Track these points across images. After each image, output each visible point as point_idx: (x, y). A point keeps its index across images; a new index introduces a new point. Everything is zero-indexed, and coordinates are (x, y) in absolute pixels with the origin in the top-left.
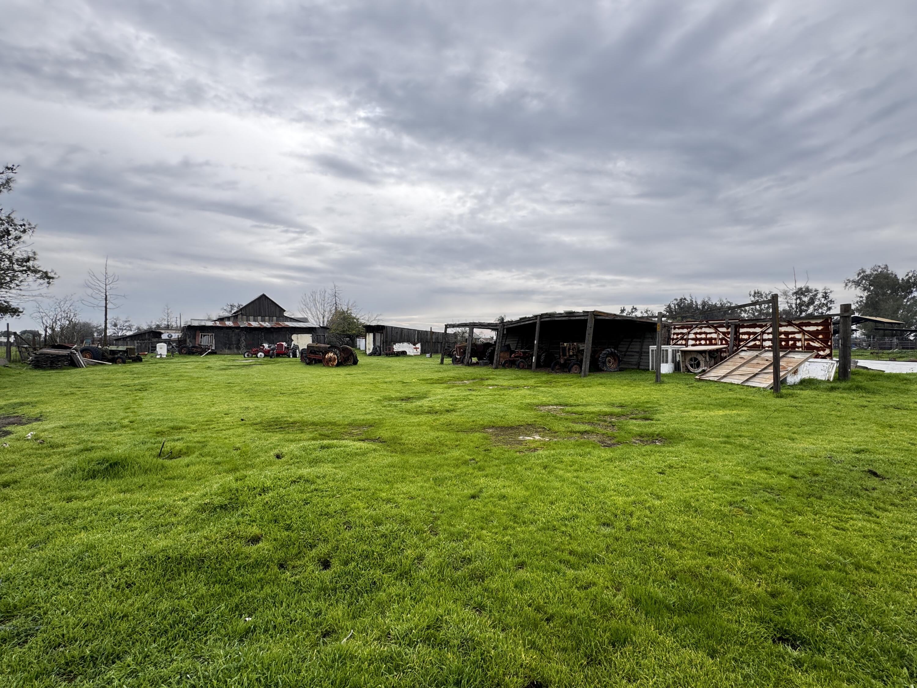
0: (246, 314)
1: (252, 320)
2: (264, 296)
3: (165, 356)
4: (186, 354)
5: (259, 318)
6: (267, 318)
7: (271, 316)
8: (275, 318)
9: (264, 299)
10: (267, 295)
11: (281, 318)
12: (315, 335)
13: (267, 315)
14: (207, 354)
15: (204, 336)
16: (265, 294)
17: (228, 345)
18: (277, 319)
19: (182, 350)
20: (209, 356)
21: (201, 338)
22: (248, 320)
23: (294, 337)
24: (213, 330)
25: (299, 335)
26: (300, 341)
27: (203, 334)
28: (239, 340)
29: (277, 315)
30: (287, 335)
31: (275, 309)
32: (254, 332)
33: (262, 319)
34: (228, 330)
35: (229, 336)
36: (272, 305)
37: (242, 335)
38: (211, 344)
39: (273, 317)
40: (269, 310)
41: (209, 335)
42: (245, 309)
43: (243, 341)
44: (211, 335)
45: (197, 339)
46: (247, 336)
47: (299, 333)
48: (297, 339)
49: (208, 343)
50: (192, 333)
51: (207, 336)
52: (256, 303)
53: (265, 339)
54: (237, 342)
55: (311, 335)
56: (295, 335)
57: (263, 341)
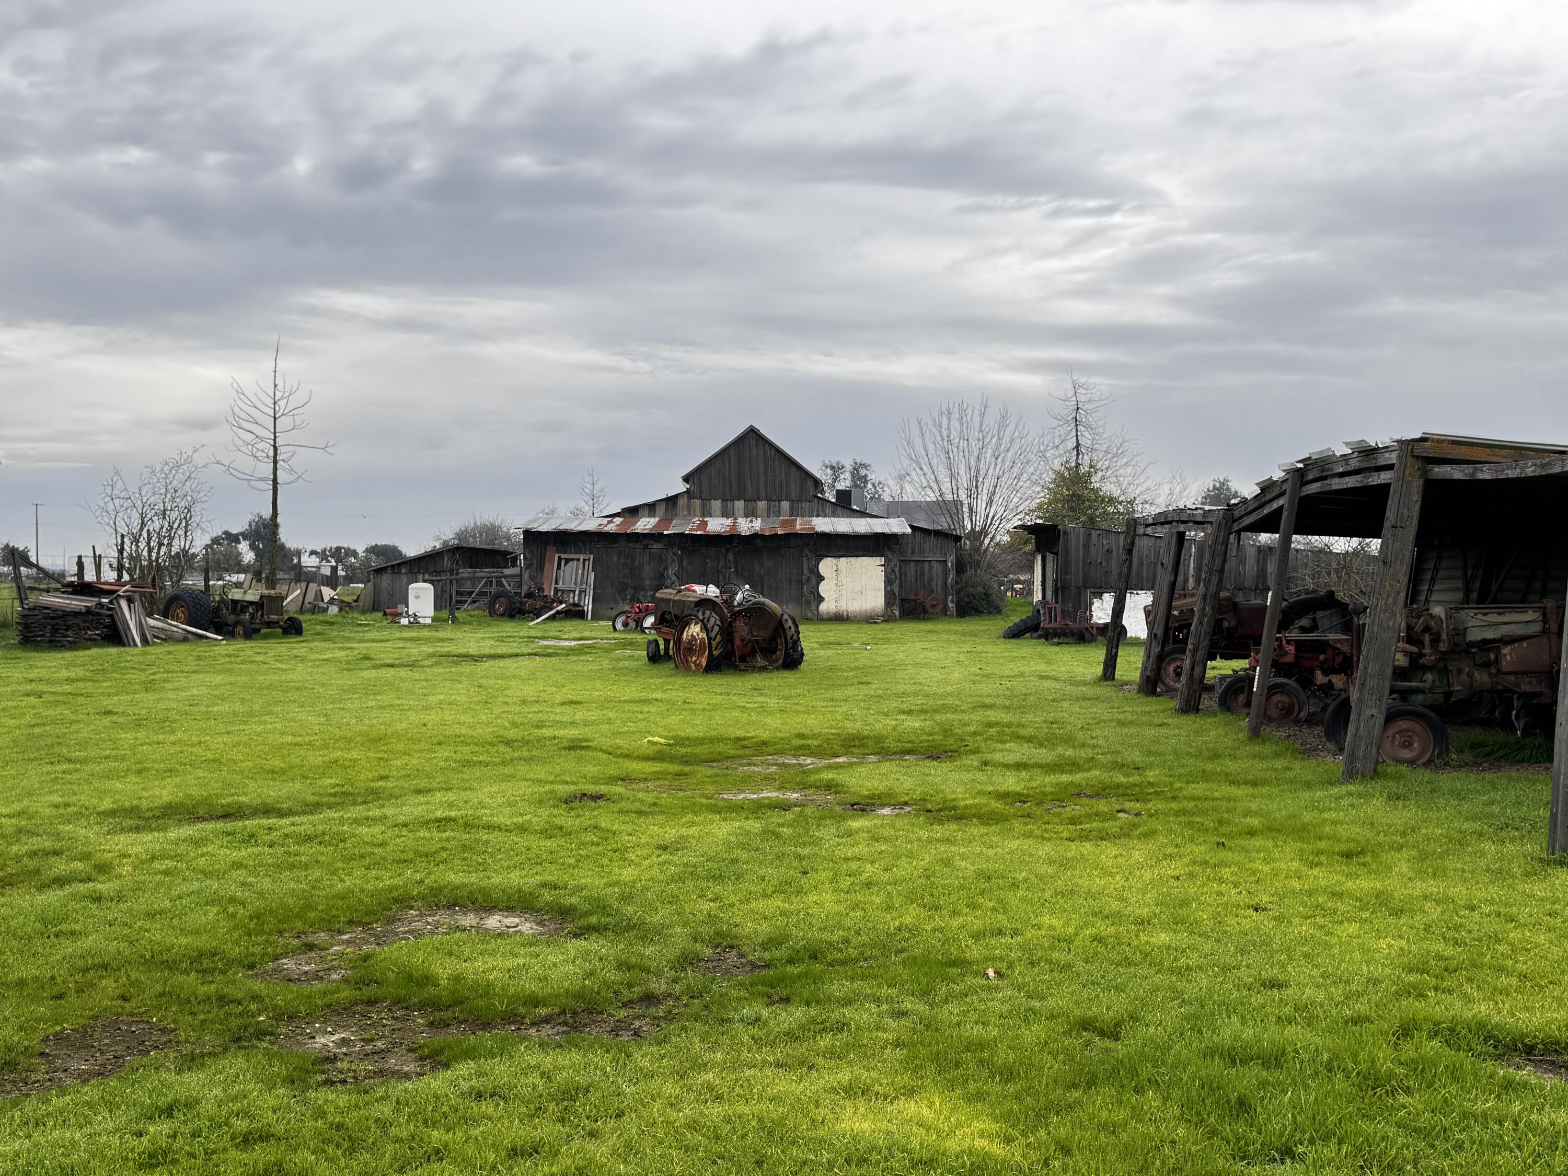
0: (701, 492)
1: (719, 512)
2: (752, 436)
3: (429, 621)
4: (502, 615)
5: (740, 505)
6: (762, 504)
7: (773, 498)
8: (785, 505)
9: (753, 443)
10: (764, 431)
11: (806, 505)
12: (895, 561)
13: (763, 494)
14: (553, 618)
15: (567, 561)
16: (757, 426)
17: (630, 592)
18: (792, 509)
19: (494, 604)
20: (556, 625)
21: (559, 568)
22: (706, 512)
23: (826, 566)
24: (590, 542)
25: (843, 560)
26: (844, 582)
27: (563, 556)
28: (662, 575)
29: (793, 494)
30: (805, 559)
31: (786, 474)
32: (704, 551)
33: (746, 507)
34: (631, 545)
35: (633, 562)
36: (777, 463)
37: (670, 561)
38: (584, 586)
39: (780, 502)
40: (769, 479)
41: (578, 560)
42: (699, 479)
43: (674, 578)
44: (584, 560)
45: (546, 572)
46: (685, 564)
47: (841, 553)
48: (835, 573)
49: (575, 584)
50: (535, 552)
51: (575, 562)
52: (729, 458)
53: (736, 571)
54: (654, 582)
55: (880, 561)
56: (829, 559)
57: (729, 580)
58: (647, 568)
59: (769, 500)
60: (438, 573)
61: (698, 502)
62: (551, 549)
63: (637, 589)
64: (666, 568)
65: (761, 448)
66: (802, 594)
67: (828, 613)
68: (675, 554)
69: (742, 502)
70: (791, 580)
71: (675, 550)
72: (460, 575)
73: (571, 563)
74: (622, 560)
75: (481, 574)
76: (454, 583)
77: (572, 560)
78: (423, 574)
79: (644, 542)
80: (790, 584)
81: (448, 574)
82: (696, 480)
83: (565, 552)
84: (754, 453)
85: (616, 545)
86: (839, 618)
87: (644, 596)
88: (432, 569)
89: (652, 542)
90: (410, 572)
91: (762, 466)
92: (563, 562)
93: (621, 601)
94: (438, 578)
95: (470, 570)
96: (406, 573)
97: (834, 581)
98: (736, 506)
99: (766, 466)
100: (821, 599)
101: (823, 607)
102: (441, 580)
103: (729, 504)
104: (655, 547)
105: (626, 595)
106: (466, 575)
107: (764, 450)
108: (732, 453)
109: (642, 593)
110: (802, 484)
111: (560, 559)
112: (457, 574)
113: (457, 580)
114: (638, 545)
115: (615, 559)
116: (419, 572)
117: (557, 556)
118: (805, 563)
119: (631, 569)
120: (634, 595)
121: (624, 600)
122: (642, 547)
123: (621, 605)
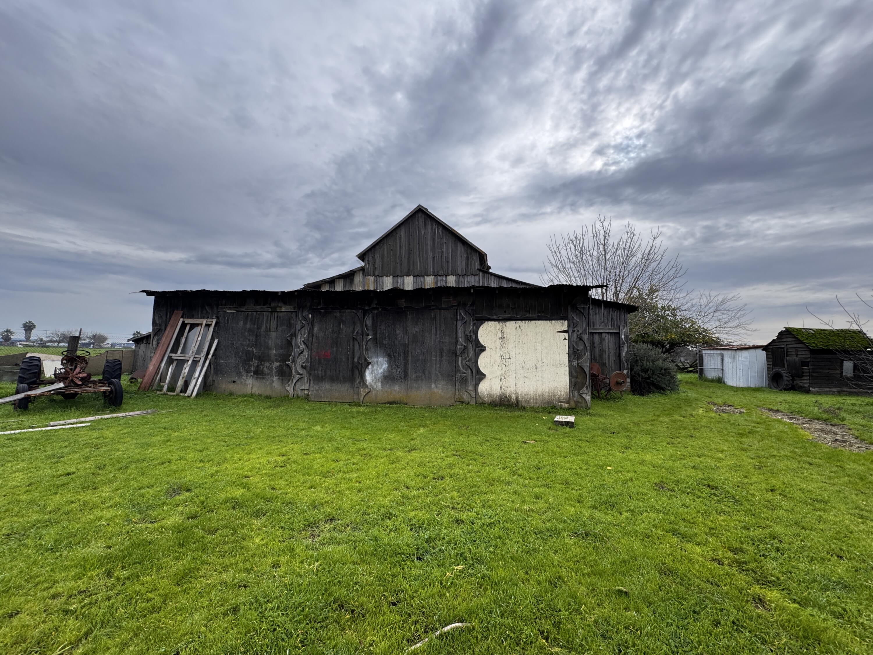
5: (409, 280)
6: (430, 279)
7: (440, 274)
8: (452, 279)
9: (421, 222)
11: (471, 279)
12: (584, 326)
15: (193, 326)
18: (458, 283)
23: (488, 332)
24: (217, 306)
26: (513, 354)
27: (187, 321)
29: (459, 269)
30: (459, 323)
31: (452, 250)
32: (338, 314)
33: (415, 280)
34: (258, 308)
36: (444, 241)
37: (298, 327)
38: (200, 355)
39: (446, 276)
41: (201, 325)
42: (373, 257)
43: (302, 346)
44: (207, 325)
46: (316, 329)
48: (499, 342)
52: (400, 238)
53: (375, 339)
54: (281, 351)
55: (564, 325)
56: (491, 323)
57: (366, 350)
58: (273, 334)
59: (436, 275)
61: (371, 278)
62: (177, 314)
63: (262, 359)
64: (294, 335)
65: (429, 227)
66: (456, 369)
67: (490, 395)
68: (305, 318)
69: (411, 277)
70: (441, 350)
71: (305, 313)
77: (197, 325)
79: (273, 305)
80: (441, 356)
82: (370, 258)
83: (192, 317)
84: (423, 232)
85: (243, 309)
86: (504, 403)
87: (268, 368)
89: (281, 304)
91: (430, 242)
92: (188, 328)
93: (244, 373)
97: (499, 353)
98: (406, 282)
99: (434, 243)
100: (480, 376)
101: (484, 387)
103: (400, 279)
104: (283, 309)
105: (250, 366)
107: (432, 229)
109: (267, 364)
110: (467, 258)
111: (183, 323)
114: (265, 308)
115: (241, 323)
117: (181, 320)
118: (460, 329)
119: (257, 336)
120: (258, 366)
121: (248, 372)
122: (270, 310)
123: (244, 378)
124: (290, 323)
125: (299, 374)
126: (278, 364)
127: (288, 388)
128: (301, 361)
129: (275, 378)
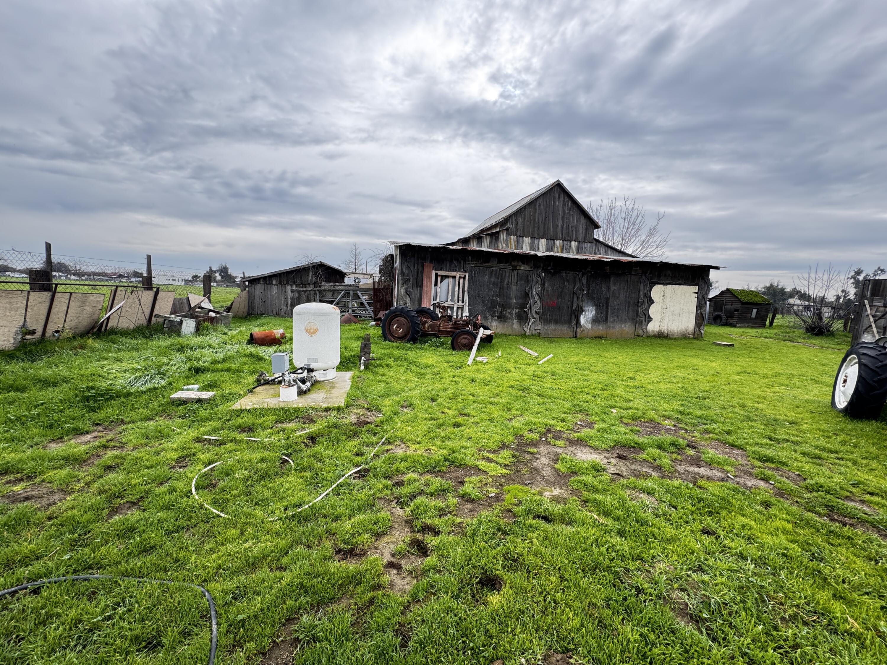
0: (517, 230)
1: (528, 247)
2: (558, 188)
5: (543, 242)
6: (558, 243)
7: (567, 239)
8: (574, 244)
9: (558, 194)
10: (566, 185)
11: (587, 245)
12: (705, 290)
13: (560, 235)
15: (443, 278)
16: (562, 181)
17: (498, 309)
18: (578, 247)
21: (436, 284)
22: (520, 242)
23: (657, 292)
24: (465, 261)
25: (669, 287)
26: (668, 306)
27: (440, 273)
28: (527, 295)
29: (580, 237)
30: (642, 285)
31: (577, 221)
32: (564, 274)
33: (547, 244)
34: (501, 265)
35: (502, 281)
36: (571, 213)
37: (534, 282)
38: (460, 303)
39: (571, 241)
40: (565, 224)
41: (454, 277)
42: (516, 220)
43: (537, 298)
44: (460, 278)
45: (424, 288)
46: (547, 285)
47: (668, 282)
48: (662, 298)
49: (452, 300)
50: (412, 268)
51: (451, 280)
52: (539, 206)
53: (588, 293)
54: (520, 301)
55: (695, 289)
56: (659, 286)
57: (582, 301)
58: (514, 287)
59: (563, 240)
60: (304, 285)
61: (513, 238)
62: (428, 266)
63: (504, 307)
64: (531, 288)
65: (561, 199)
66: (637, 316)
67: (653, 331)
68: (539, 276)
69: (545, 240)
70: (629, 302)
71: (540, 271)
72: (323, 288)
73: (446, 280)
74: (493, 280)
75: (340, 287)
76: (318, 293)
77: (448, 277)
78: (291, 285)
79: (513, 264)
80: (629, 306)
81: (313, 286)
82: (514, 220)
83: (441, 269)
84: (557, 203)
85: (488, 265)
86: (661, 336)
87: (510, 313)
88: (299, 282)
89: (520, 264)
90: (280, 283)
91: (560, 213)
92: (439, 279)
93: (490, 317)
94: (304, 289)
95: (331, 284)
96: (277, 285)
97: (661, 305)
98: (540, 243)
99: (564, 214)
100: (650, 319)
101: (651, 326)
102: (306, 291)
103: (536, 241)
104: (522, 268)
105: (495, 312)
106: (327, 288)
107: (564, 201)
108: (541, 202)
109: (509, 311)
110: (586, 229)
111: (436, 274)
112: (320, 287)
113: (320, 292)
114: (507, 266)
115: (487, 278)
116: (288, 284)
117: (434, 272)
118: (642, 288)
119: (500, 288)
120: (501, 312)
121: (493, 316)
122: (511, 268)
123: (490, 321)
124: (527, 279)
125: (534, 318)
126: (517, 310)
127: (525, 329)
128: (534, 309)
129: (515, 321)
